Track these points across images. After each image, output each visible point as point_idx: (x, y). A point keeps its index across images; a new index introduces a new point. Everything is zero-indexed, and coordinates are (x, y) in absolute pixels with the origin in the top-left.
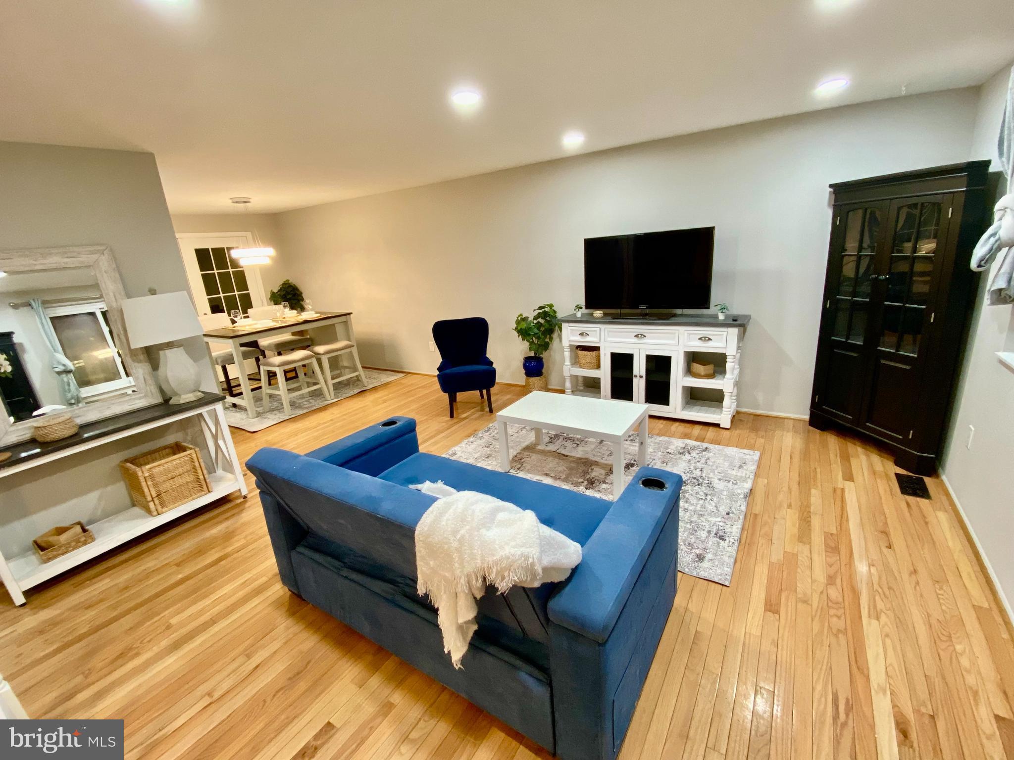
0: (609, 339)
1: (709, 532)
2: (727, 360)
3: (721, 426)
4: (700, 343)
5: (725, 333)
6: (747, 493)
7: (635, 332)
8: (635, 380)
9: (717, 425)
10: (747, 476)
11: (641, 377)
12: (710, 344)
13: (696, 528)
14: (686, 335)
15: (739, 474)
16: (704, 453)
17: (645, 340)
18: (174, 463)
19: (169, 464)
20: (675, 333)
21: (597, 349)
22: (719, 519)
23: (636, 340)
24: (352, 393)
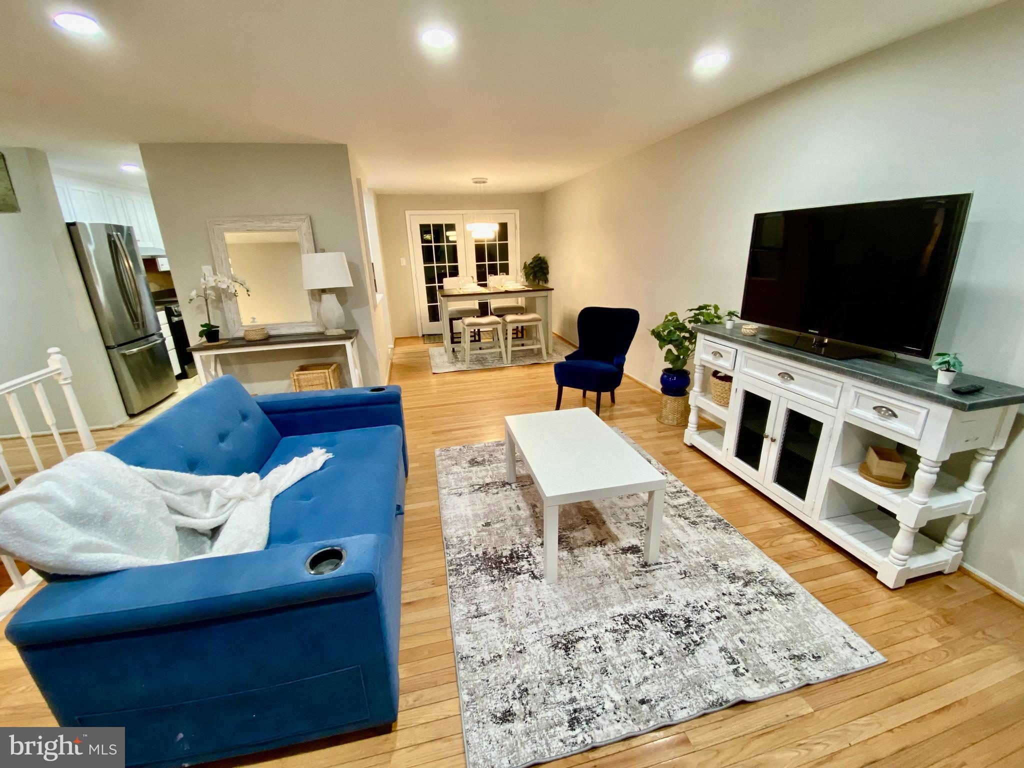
0: (746, 370)
1: (573, 700)
2: (920, 465)
3: (878, 577)
4: (872, 416)
5: (924, 412)
6: (727, 701)
7: (780, 368)
8: (766, 443)
9: (873, 572)
10: (782, 679)
11: (773, 440)
12: (893, 424)
13: (566, 681)
14: (852, 394)
15: (772, 666)
16: (773, 598)
17: (791, 386)
18: (315, 375)
19: (311, 375)
20: (835, 386)
21: (728, 379)
22: (618, 698)
23: (777, 381)
24: (528, 363)
